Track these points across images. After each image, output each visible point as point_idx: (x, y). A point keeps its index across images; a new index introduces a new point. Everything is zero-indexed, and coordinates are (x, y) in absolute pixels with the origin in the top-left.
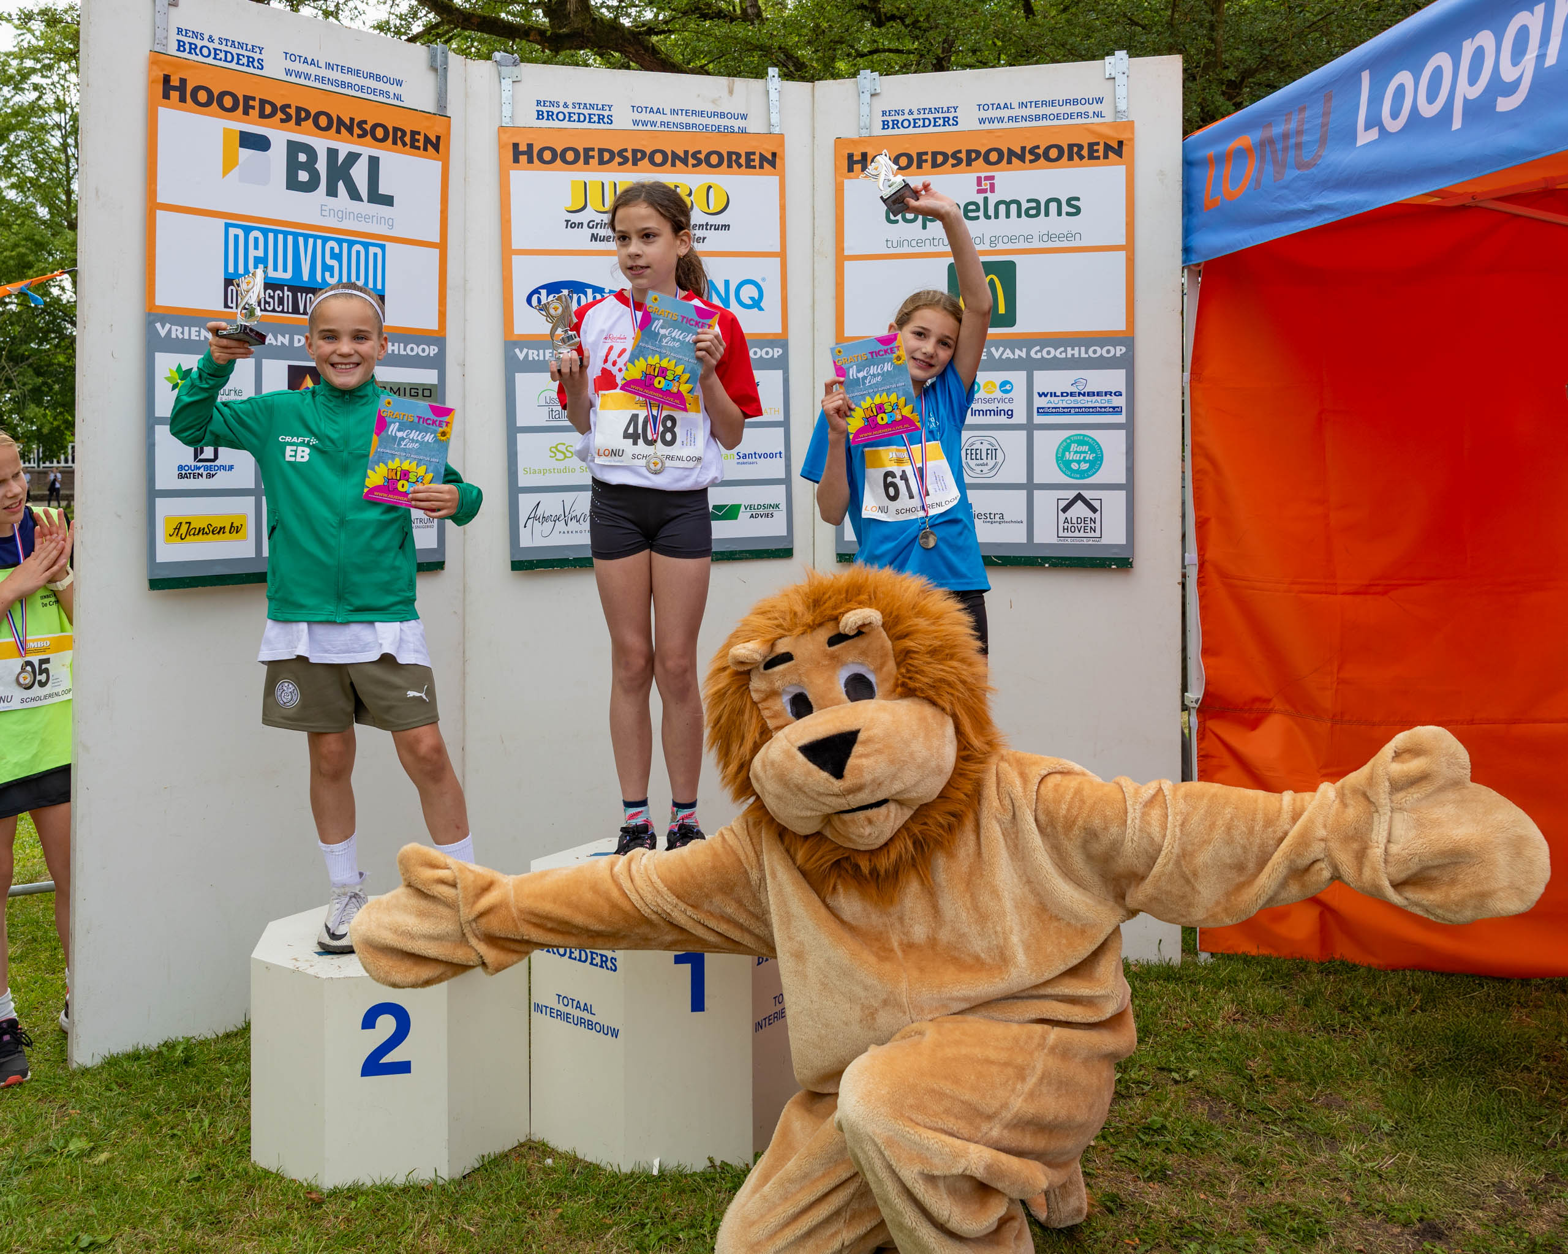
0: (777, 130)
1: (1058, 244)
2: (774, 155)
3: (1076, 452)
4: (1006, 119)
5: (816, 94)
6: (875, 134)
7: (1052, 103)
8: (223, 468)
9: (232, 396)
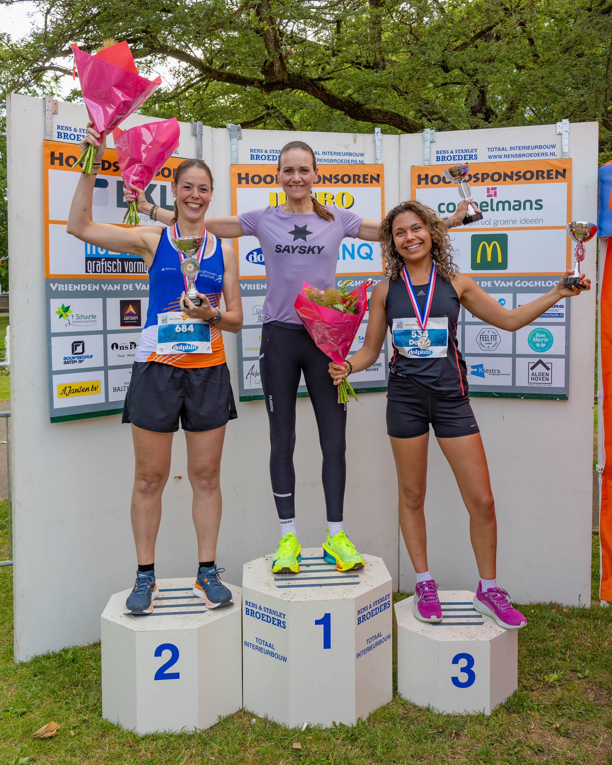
0: (380, 162)
1: (530, 225)
2: (378, 175)
3: (539, 338)
4: (503, 156)
5: (401, 142)
6: (432, 164)
7: (528, 148)
8: (87, 357)
9: (91, 319)
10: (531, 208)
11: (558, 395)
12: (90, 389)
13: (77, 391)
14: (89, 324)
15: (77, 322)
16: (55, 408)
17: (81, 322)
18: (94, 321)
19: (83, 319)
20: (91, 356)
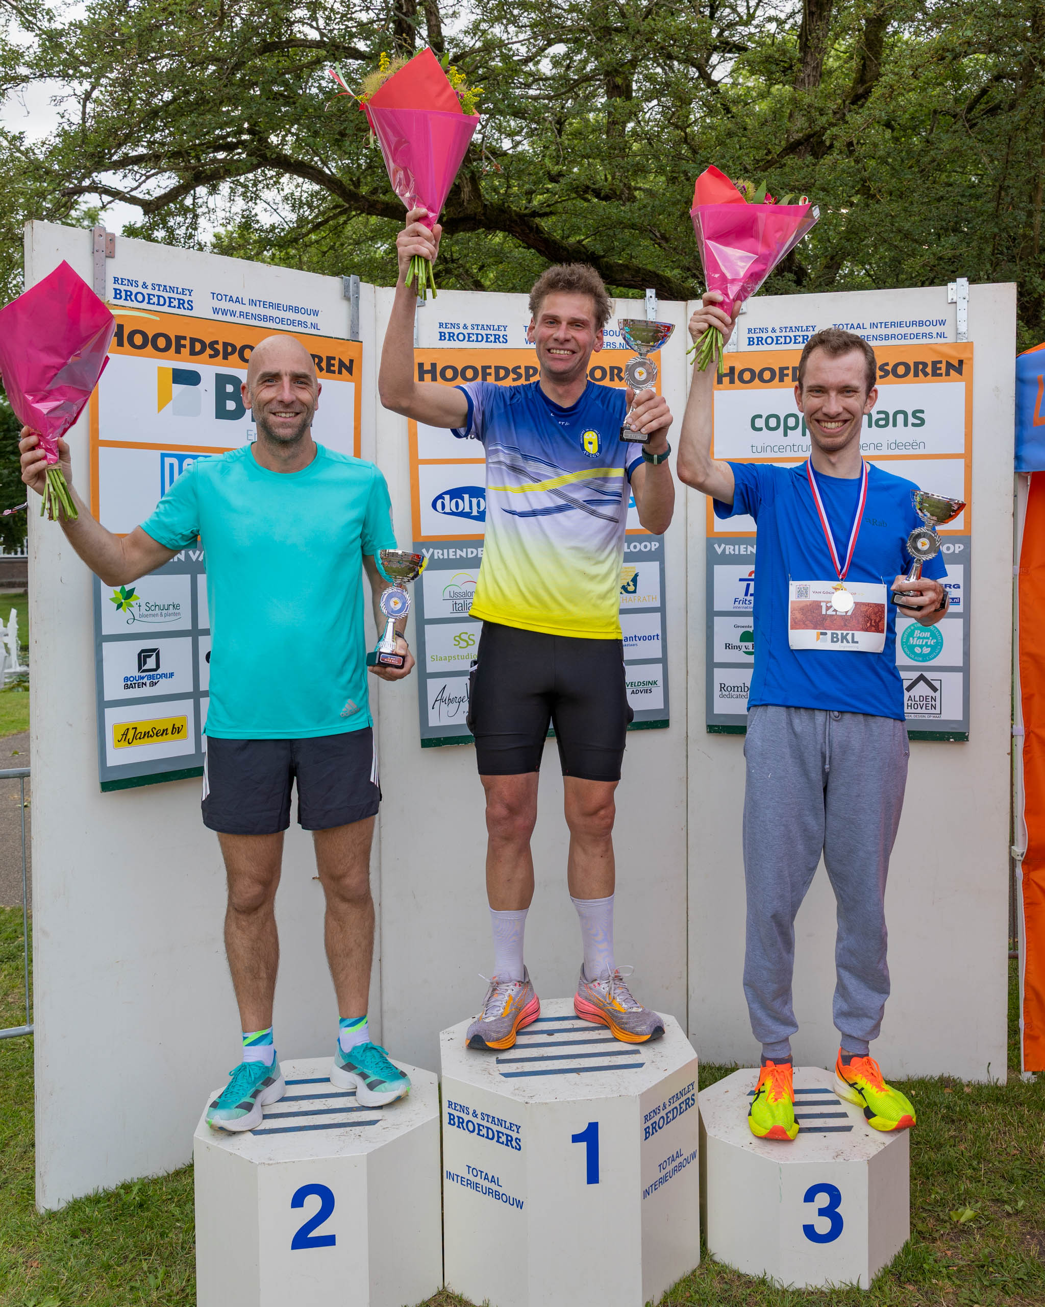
1: (904, 452)
3: (919, 638)
7: (900, 324)
8: (164, 675)
9: (171, 610)
10: (906, 424)
11: (953, 733)
12: (170, 731)
13: (147, 735)
14: (168, 618)
15: (147, 616)
16: (108, 765)
17: (154, 615)
18: (176, 614)
19: (157, 611)
20: (172, 675)
